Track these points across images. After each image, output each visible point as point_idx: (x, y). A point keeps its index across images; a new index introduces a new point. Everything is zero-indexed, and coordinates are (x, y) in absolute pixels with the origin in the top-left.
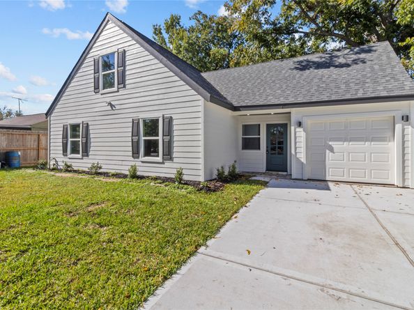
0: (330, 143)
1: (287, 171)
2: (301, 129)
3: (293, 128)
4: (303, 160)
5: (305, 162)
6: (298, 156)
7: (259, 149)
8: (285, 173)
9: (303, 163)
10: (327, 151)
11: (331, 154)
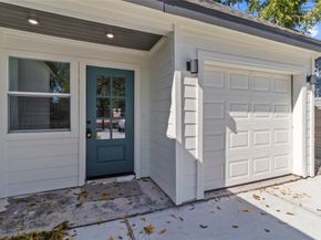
0: (231, 114)
1: (133, 173)
2: (195, 81)
3: (177, 75)
4: (197, 154)
5: (201, 160)
6: (187, 147)
7: (68, 127)
8: (129, 178)
9: (196, 161)
10: (228, 130)
11: (232, 134)
